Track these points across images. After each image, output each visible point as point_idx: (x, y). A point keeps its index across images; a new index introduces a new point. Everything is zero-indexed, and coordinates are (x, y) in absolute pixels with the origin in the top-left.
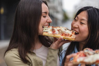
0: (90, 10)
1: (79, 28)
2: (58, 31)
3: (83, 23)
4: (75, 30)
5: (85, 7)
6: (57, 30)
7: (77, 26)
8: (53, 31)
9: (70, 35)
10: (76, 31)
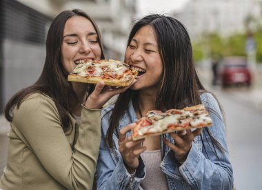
0: (157, 23)
1: (144, 60)
2: (103, 69)
3: (150, 51)
4: (138, 67)
5: (145, 18)
6: (100, 67)
7: (140, 59)
8: (91, 70)
9: (118, 77)
10: (140, 68)
